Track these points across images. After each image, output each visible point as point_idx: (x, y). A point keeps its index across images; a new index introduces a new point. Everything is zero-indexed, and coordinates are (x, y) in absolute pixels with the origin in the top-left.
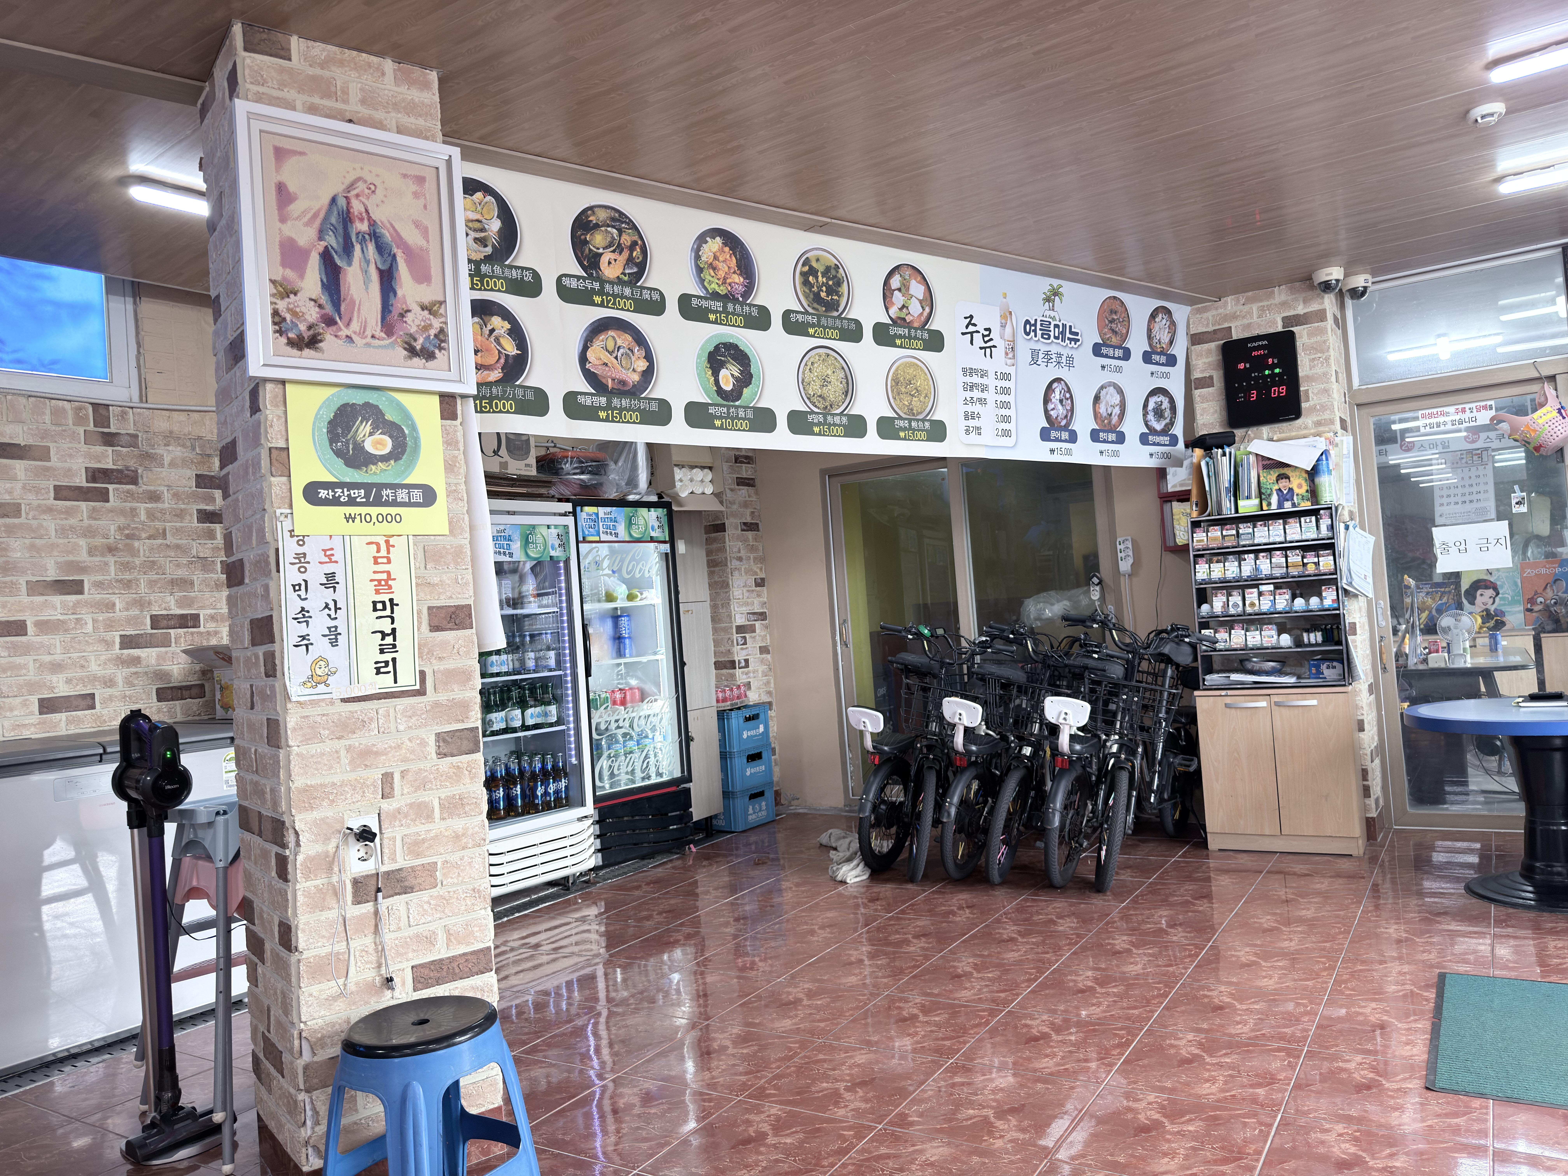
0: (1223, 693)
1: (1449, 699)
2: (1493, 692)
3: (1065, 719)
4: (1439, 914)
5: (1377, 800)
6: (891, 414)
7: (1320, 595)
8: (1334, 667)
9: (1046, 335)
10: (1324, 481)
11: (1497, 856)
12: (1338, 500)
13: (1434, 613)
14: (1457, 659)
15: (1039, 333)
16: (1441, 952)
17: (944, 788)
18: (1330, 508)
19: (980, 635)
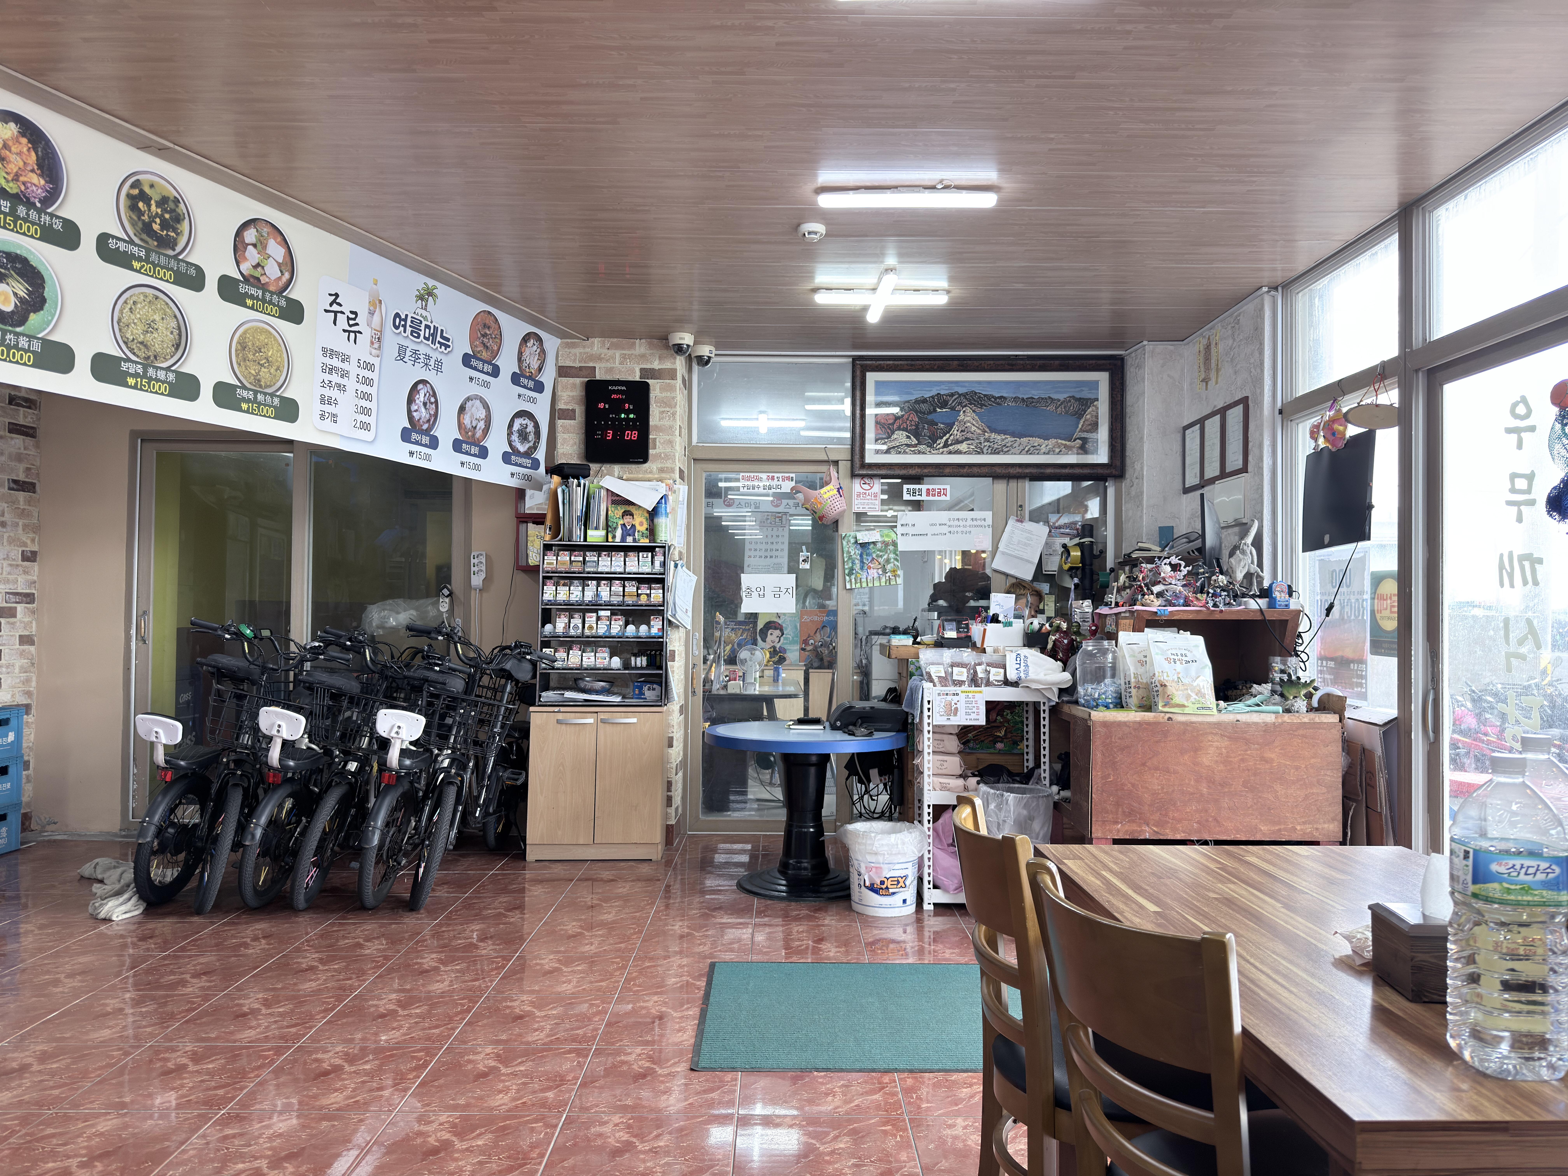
0: (556, 709)
1: (740, 721)
2: (772, 717)
3: (397, 733)
4: (715, 909)
5: (677, 809)
6: (232, 381)
7: (648, 624)
8: (654, 689)
9: (415, 333)
10: (662, 522)
11: (763, 855)
12: (671, 540)
13: (736, 646)
14: (749, 687)
15: (409, 329)
16: (714, 944)
17: (250, 807)
18: (664, 547)
19: (313, 640)
